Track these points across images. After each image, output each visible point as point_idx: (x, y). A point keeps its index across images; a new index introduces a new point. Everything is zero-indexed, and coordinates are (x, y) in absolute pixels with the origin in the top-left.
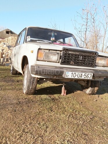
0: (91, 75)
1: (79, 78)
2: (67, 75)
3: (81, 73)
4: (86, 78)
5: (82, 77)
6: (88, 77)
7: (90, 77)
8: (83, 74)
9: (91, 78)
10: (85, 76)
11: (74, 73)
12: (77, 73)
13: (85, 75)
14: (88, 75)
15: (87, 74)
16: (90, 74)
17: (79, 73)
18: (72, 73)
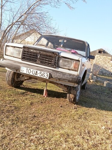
0: (47, 75)
1: (34, 75)
2: (22, 70)
3: (36, 71)
4: (42, 77)
5: (37, 74)
6: (44, 76)
7: (46, 76)
8: (39, 72)
9: (48, 78)
10: (41, 75)
11: (28, 69)
12: (32, 70)
13: (41, 73)
14: (44, 74)
15: (43, 72)
16: (46, 73)
17: (34, 70)
18: (27, 69)
